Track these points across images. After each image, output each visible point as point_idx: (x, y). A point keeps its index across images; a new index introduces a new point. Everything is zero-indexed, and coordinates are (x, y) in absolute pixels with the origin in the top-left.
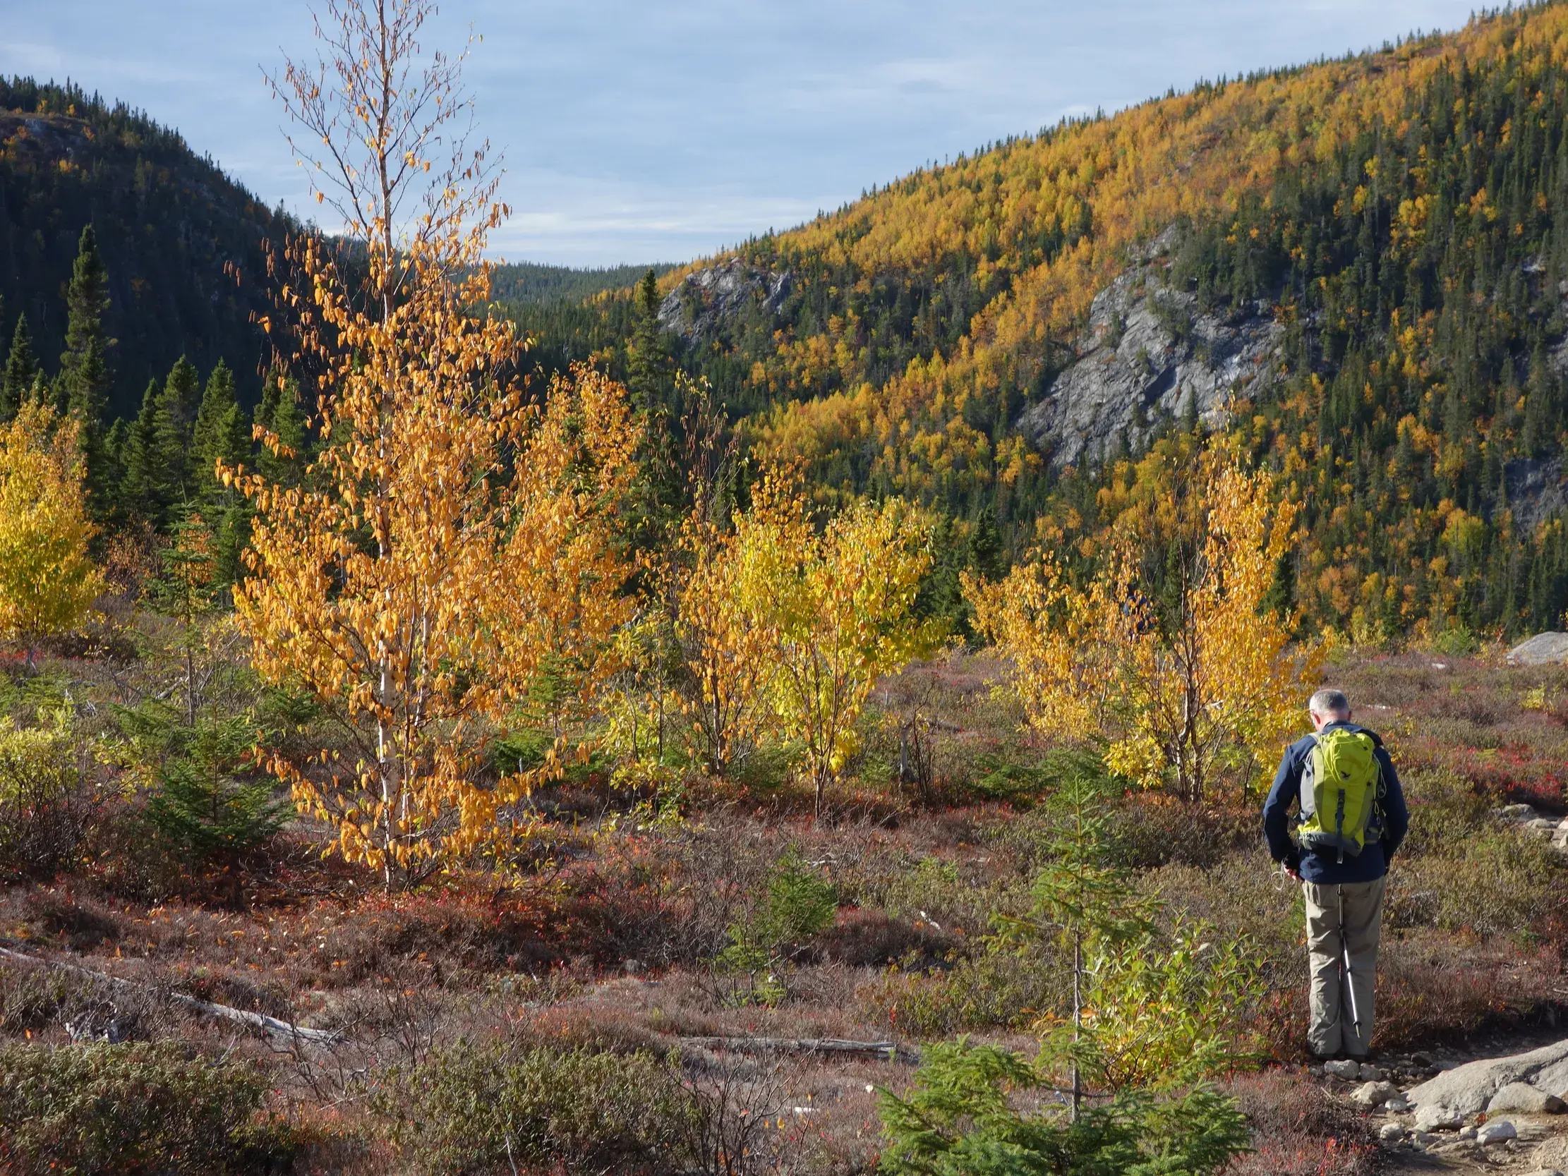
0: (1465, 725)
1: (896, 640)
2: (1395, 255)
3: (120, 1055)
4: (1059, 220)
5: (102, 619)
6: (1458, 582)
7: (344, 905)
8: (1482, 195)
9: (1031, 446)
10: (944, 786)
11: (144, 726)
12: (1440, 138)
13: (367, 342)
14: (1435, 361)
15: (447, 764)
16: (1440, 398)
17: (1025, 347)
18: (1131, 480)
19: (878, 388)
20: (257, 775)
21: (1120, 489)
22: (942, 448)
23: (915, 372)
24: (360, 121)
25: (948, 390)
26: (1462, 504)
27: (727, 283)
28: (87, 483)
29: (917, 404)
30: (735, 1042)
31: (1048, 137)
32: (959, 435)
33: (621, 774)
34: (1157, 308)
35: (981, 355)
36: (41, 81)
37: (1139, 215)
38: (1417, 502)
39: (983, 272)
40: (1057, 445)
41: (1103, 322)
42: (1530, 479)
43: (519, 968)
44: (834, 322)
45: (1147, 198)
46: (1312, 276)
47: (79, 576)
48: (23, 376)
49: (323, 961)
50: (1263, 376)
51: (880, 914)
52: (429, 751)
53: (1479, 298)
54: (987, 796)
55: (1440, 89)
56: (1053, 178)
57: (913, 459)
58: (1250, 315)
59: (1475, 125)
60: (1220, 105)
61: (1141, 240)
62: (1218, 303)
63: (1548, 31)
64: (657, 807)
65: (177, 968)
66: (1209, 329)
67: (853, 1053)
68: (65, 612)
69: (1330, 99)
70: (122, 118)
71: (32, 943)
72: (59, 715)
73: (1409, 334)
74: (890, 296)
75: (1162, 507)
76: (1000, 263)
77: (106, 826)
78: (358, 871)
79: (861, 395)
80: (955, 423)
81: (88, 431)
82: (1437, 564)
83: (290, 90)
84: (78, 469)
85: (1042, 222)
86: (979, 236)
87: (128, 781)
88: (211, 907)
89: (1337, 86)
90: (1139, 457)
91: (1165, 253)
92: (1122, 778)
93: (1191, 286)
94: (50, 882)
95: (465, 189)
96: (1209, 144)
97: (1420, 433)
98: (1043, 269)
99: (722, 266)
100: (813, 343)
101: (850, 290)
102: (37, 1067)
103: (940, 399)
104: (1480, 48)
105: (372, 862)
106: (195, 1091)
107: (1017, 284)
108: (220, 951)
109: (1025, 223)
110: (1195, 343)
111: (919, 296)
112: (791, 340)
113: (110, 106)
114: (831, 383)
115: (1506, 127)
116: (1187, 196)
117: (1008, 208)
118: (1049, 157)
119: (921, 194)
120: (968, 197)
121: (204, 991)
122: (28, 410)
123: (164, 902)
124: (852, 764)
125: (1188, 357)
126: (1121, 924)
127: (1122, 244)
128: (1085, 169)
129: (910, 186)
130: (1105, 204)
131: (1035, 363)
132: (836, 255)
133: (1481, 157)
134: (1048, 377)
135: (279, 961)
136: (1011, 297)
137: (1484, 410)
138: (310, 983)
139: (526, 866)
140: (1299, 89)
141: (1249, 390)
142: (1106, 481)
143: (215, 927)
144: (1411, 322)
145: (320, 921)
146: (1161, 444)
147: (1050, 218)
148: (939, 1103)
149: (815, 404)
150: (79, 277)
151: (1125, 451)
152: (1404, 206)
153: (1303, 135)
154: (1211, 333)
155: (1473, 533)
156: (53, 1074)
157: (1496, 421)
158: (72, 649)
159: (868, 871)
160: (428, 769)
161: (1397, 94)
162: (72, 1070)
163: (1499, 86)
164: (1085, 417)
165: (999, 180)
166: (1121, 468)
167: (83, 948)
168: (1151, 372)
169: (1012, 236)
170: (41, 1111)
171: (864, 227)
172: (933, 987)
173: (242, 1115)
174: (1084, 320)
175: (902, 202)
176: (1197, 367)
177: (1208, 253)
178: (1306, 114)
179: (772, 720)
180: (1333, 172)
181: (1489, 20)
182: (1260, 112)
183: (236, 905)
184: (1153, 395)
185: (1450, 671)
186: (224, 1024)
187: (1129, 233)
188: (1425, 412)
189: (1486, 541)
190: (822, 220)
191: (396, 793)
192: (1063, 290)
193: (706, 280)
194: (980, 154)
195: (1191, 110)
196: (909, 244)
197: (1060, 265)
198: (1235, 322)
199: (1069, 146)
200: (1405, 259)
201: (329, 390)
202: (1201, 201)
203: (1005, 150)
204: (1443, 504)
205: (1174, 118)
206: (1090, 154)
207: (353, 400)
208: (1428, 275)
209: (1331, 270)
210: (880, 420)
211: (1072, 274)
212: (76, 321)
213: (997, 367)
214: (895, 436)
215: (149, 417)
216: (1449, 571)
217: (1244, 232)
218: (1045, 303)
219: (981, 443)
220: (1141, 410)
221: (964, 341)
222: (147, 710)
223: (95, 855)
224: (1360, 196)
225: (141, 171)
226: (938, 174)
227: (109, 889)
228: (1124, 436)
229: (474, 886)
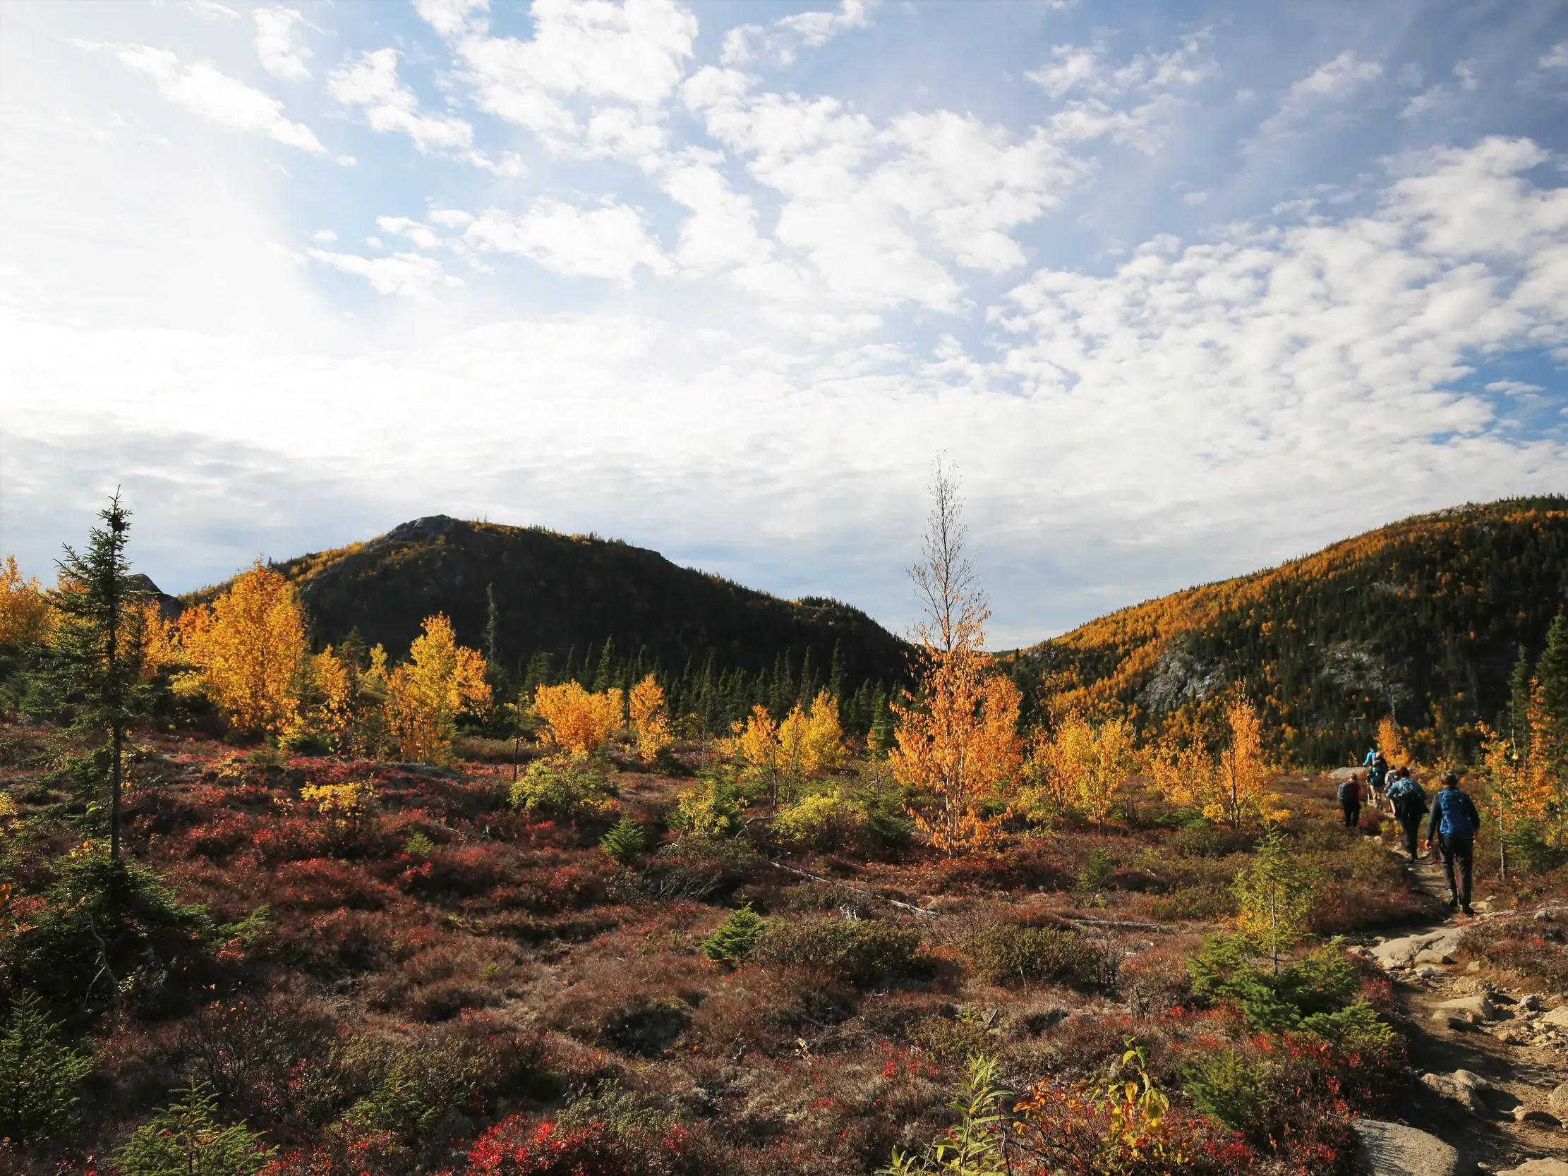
0: (1326, 801)
1: (1124, 768)
2: (1261, 641)
3: (865, 925)
4: (1145, 633)
5: (845, 762)
6: (1291, 752)
7: (935, 863)
8: (1290, 621)
9: (1139, 706)
10: (1144, 822)
11: (862, 797)
12: (1275, 602)
13: (942, 660)
14: (1278, 676)
15: (971, 812)
16: (1280, 689)
17: (1135, 674)
18: (1174, 717)
19: (1087, 688)
20: (903, 815)
21: (1170, 720)
22: (1109, 708)
23: (1099, 683)
24: (938, 583)
25: (1110, 689)
26: (1290, 725)
27: (1037, 655)
28: (839, 719)
29: (1100, 694)
30: (1092, 922)
31: (1141, 606)
32: (1115, 703)
33: (1030, 816)
34: (1180, 660)
35: (1121, 677)
36: (824, 598)
37: (1173, 630)
38: (1274, 724)
39: (1121, 650)
40: (1148, 706)
41: (1162, 666)
42: (1314, 716)
43: (1001, 889)
44: (1072, 667)
45: (1175, 624)
46: (1233, 649)
47: (838, 748)
48: (818, 687)
49: (930, 884)
50: (1218, 682)
51: (1131, 870)
52: (965, 806)
53: (1292, 655)
54: (1159, 825)
55: (1274, 586)
56: (1143, 619)
57: (1099, 711)
58: (1212, 662)
59: (1286, 598)
60: (1199, 594)
61: (1174, 638)
62: (1200, 659)
63: (1311, 566)
64: (1043, 828)
65: (878, 886)
66: (1198, 667)
67: (1141, 928)
68: (833, 760)
69: (1236, 591)
70: (848, 608)
71: (826, 875)
72: (835, 793)
73: (1268, 667)
74: (1090, 658)
75: (1185, 727)
76: (1126, 647)
77: (851, 834)
78: (940, 850)
79: (1082, 691)
80: (1113, 700)
81: (839, 703)
82: (1282, 745)
83: (915, 573)
84: (836, 714)
85: (1140, 633)
86: (1119, 638)
87: (858, 817)
88: (888, 863)
89: (1238, 586)
90: (1176, 710)
91: (1182, 642)
92: (1209, 819)
93: (1191, 653)
94: (832, 853)
95: (975, 605)
96: (1195, 607)
97: (1274, 701)
98: (1141, 648)
99: (1034, 650)
100: (1065, 674)
101: (1076, 657)
102: (835, 930)
103: (1108, 692)
104: (1287, 572)
105: (945, 848)
106: (895, 941)
107: (1132, 654)
108: (892, 880)
109: (1134, 634)
110: (1194, 672)
111: (1100, 658)
112: (1058, 673)
113: (844, 605)
114: (1071, 687)
115: (1298, 598)
116: (1189, 624)
117: (1128, 629)
118: (1141, 612)
119: (1099, 625)
120: (1115, 626)
121: (888, 895)
122: (821, 695)
123: (872, 861)
124: (1109, 814)
125: (1192, 677)
126: (1297, 884)
127: (1167, 640)
128: (1153, 616)
129: (1096, 623)
130: (1161, 627)
131: (1140, 679)
132: (1072, 646)
133: (1290, 608)
134: (1144, 685)
135: (914, 884)
136: (1130, 658)
137: (1297, 692)
138: (925, 893)
139: (1001, 850)
140: (1224, 587)
141: (1213, 687)
142: (1165, 718)
143: (890, 871)
144: (1269, 664)
145: (927, 869)
146: (1183, 706)
147: (1143, 632)
148: (1217, 963)
149: (1066, 694)
150: (835, 655)
151: (1171, 708)
152: (1264, 625)
153: (1227, 603)
154: (1199, 668)
155: (1295, 735)
156: (841, 933)
157: (1301, 696)
158: (835, 772)
159: (1123, 854)
160: (964, 813)
161: (1259, 588)
162: (848, 932)
163: (1295, 584)
164: (1157, 697)
165: (1125, 620)
166: (1170, 713)
167: (845, 877)
168: (1179, 682)
169: (1130, 638)
170: (835, 949)
171: (1081, 636)
172: (1164, 901)
173: (912, 951)
174: (1155, 665)
175: (1093, 628)
176: (1195, 680)
177: (1197, 642)
178: (1228, 597)
179: (1079, 798)
180: (1239, 615)
181: (1289, 563)
182: (1211, 596)
183: (897, 862)
184: (1180, 689)
185: (1311, 781)
186: (895, 907)
187: (1170, 636)
188: (1275, 694)
189: (1299, 738)
190: (1067, 635)
191: (953, 822)
192: (1147, 655)
193: (1030, 654)
194: (1118, 612)
195: (1189, 596)
196: (1096, 642)
197: (1146, 647)
198: (1207, 665)
199: (1148, 608)
200: (1265, 643)
201: (928, 677)
202: (1194, 625)
203: (1126, 610)
204: (1284, 725)
205: (1183, 599)
206: (1155, 611)
207: (937, 680)
208: (1274, 648)
209: (1240, 647)
210: (1088, 699)
211: (1151, 650)
212: (835, 669)
213: (1127, 681)
214: (1093, 704)
215: (858, 698)
216: (1288, 748)
217: (1209, 635)
218: (1142, 660)
219: (1122, 706)
220: (1176, 695)
221: (1115, 673)
222: (863, 792)
223: (847, 843)
224: (1248, 622)
225: (854, 623)
226: (1104, 619)
227: (852, 856)
228: (1171, 703)
229: (982, 857)
